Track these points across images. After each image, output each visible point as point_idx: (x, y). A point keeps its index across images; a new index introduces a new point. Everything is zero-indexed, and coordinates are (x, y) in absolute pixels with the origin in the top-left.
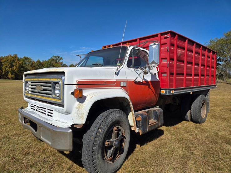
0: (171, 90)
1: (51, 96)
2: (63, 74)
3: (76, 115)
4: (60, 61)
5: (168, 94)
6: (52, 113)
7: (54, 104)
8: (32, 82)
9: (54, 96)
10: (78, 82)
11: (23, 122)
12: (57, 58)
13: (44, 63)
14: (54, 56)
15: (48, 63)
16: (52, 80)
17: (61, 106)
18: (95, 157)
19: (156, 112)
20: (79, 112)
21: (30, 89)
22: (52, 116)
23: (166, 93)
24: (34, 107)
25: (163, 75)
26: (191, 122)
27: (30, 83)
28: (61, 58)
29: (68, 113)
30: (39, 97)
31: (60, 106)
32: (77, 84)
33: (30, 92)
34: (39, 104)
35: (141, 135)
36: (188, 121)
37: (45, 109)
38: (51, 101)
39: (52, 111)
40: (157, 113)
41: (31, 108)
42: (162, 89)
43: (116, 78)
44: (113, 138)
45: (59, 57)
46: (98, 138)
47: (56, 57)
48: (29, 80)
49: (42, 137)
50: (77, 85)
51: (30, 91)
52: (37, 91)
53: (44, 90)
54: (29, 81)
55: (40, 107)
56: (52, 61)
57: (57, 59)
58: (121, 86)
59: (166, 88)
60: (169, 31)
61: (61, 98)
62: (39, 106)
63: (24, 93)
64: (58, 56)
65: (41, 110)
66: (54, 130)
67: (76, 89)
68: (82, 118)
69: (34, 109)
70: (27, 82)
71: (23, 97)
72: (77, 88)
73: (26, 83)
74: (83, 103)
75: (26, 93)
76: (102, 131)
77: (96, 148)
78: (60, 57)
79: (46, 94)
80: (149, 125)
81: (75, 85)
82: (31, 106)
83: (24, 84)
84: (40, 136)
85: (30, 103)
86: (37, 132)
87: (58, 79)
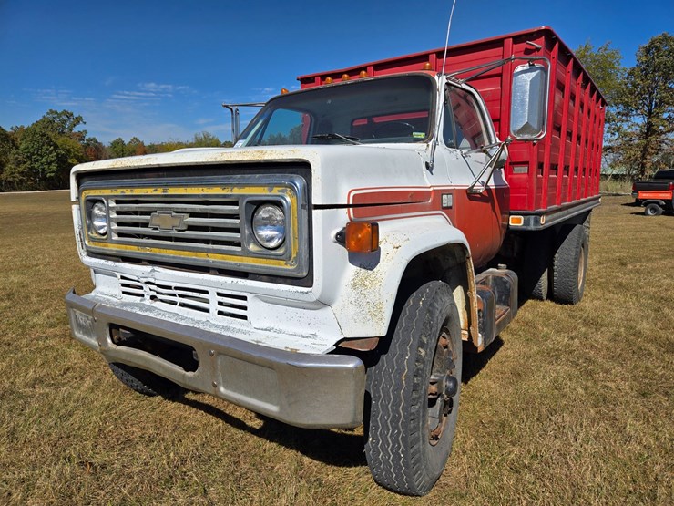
0: (540, 214)
1: (239, 249)
2: (304, 170)
3: (352, 310)
4: (76, 130)
5: (532, 227)
6: (245, 308)
7: (250, 276)
8: (117, 202)
9: (252, 247)
10: (354, 196)
11: (109, 341)
12: (65, 117)
13: (20, 136)
14: (52, 112)
15: (34, 135)
16: (237, 191)
17: (288, 281)
18: (416, 434)
19: (506, 282)
20: (364, 301)
21: (115, 227)
22: (245, 318)
23: (527, 223)
24: (141, 288)
25: (517, 169)
26: (549, 303)
27: (112, 204)
28: (78, 120)
29: (323, 303)
30: (171, 254)
31: (281, 280)
32: (351, 203)
33: (115, 237)
34: (173, 276)
35: (481, 352)
36: (541, 299)
37: (207, 292)
38: (240, 265)
39: (244, 298)
40: (508, 285)
41: (124, 293)
42: (516, 211)
43: (428, 182)
44: (438, 371)
45: (69, 115)
46: (421, 376)
47: (59, 115)
48: (107, 192)
49: (222, 389)
50: (351, 209)
51: (114, 231)
52: (160, 232)
53: (191, 228)
54: (107, 198)
55: (176, 288)
56: (46, 128)
57: (64, 122)
58: (444, 209)
59: (526, 207)
60: (543, 28)
61: (294, 256)
62: (173, 285)
63: (78, 239)
64: (65, 113)
65: (180, 296)
66: (296, 363)
67: (349, 221)
68: (375, 319)
69: (142, 295)
70: (93, 202)
71: (75, 254)
72: (352, 217)
73: (90, 205)
74: (375, 270)
75: (92, 240)
76: (426, 354)
77: (417, 407)
78: (75, 115)
79: (207, 241)
80: (497, 322)
81: (346, 210)
82: (123, 285)
83: (75, 208)
84: (215, 386)
85: (119, 275)
86: (196, 372)
87: (274, 188)
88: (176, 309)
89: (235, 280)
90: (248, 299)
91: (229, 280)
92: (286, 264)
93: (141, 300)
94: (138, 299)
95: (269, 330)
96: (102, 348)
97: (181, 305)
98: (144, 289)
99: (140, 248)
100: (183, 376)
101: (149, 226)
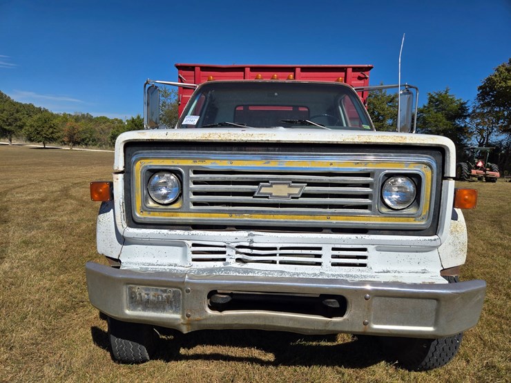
8: (197, 172)
11: (208, 309)
16: (374, 166)
17: (411, 233)
20: (457, 242)
21: (192, 196)
24: (222, 252)
27: (192, 174)
37: (320, 249)
38: (367, 224)
39: (365, 250)
41: (196, 260)
48: (187, 163)
49: (372, 325)
54: (188, 168)
65: (284, 255)
68: (463, 253)
74: (458, 220)
82: (197, 253)
84: (365, 324)
85: (190, 243)
86: (345, 317)
87: (410, 164)
88: (278, 267)
89: (359, 236)
90: (369, 249)
91: (353, 236)
92: (415, 220)
93: (224, 264)
94: (220, 264)
95: (388, 272)
96: (191, 318)
97: (281, 263)
98: (227, 254)
99: (233, 215)
100: (327, 323)
101: (256, 195)
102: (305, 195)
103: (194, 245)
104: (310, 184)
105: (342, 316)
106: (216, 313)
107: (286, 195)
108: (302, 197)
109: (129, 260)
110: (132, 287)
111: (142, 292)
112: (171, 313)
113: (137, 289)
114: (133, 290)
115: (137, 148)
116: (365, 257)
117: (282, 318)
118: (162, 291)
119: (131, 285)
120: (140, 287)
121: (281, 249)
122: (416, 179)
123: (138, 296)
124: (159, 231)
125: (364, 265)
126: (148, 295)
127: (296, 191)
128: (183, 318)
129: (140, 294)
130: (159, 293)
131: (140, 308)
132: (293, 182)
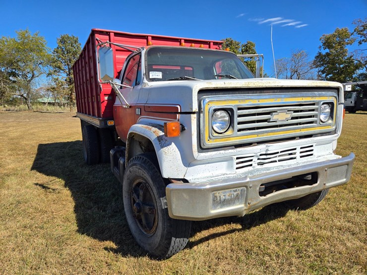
1: (315, 124)
7: (313, 135)
11: (259, 196)
24: (251, 161)
30: (281, 134)
37: (295, 149)
41: (237, 168)
61: (334, 123)
62: (279, 151)
69: (250, 166)
82: (238, 163)
84: (325, 184)
85: (235, 157)
86: (318, 182)
87: (330, 97)
88: (277, 164)
90: (313, 146)
92: (330, 127)
93: (253, 168)
94: (250, 168)
95: (320, 156)
96: (251, 204)
97: (279, 161)
98: (253, 161)
99: (259, 135)
100: (311, 188)
101: (271, 121)
102: (293, 118)
103: (237, 158)
104: (295, 111)
105: (316, 182)
106: (263, 198)
107: (285, 119)
108: (291, 119)
109: (194, 177)
110: (215, 193)
111: (221, 195)
112: (238, 205)
113: (217, 194)
114: (216, 195)
115: (203, 94)
116: (312, 150)
117: (293, 191)
118: (234, 191)
119: (214, 192)
120: (220, 192)
121: (281, 152)
122: (331, 105)
123: (218, 198)
124: (219, 152)
125: (312, 155)
126: (225, 196)
127: (289, 116)
128: (246, 206)
129: (220, 197)
130: (232, 193)
131: (219, 207)
132: (288, 111)
